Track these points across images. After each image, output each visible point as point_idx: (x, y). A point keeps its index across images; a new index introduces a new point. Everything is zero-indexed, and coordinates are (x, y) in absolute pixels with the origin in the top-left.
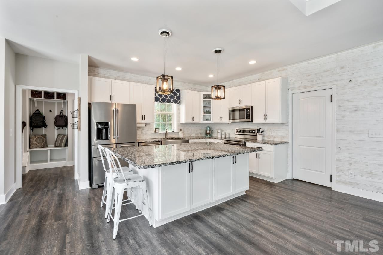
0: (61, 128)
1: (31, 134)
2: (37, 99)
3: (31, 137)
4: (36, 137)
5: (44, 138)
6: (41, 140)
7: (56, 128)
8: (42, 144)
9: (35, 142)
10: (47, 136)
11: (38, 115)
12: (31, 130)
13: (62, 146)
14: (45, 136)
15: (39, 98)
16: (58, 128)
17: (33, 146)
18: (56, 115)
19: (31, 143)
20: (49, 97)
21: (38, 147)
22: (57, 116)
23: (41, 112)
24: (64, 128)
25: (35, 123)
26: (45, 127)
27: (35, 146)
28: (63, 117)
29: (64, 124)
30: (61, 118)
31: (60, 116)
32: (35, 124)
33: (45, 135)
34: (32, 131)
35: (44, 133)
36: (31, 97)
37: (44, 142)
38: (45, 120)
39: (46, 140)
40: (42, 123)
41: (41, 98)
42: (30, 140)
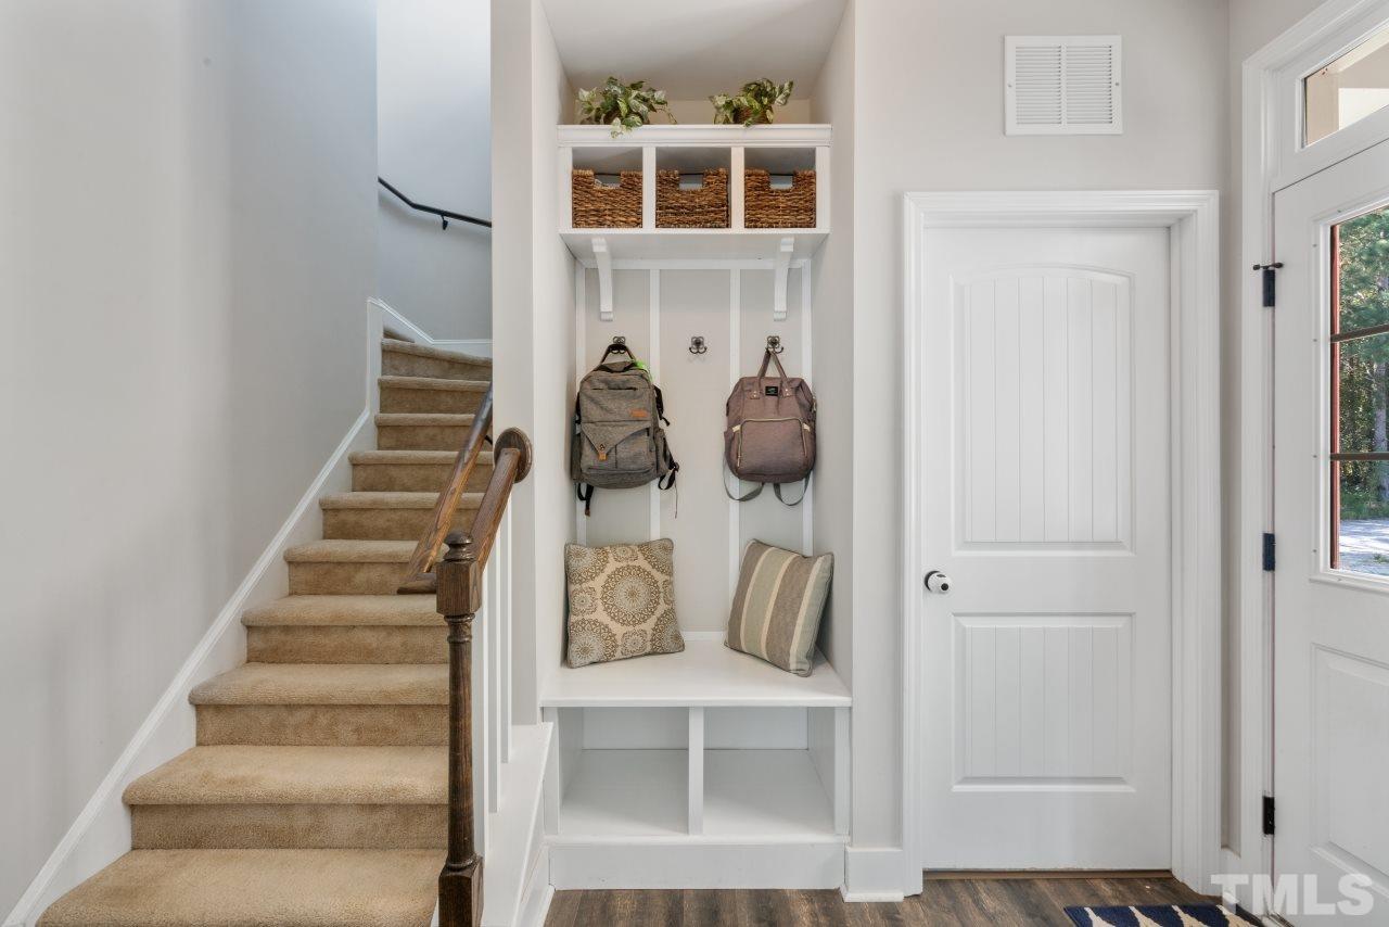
0: (768, 491)
1: (582, 535)
2: (610, 241)
3: (573, 562)
4: (611, 566)
5: (660, 577)
6: (642, 589)
7: (737, 487)
8: (649, 625)
9: (601, 616)
10: (678, 557)
11: (619, 378)
12: (582, 505)
13: (793, 666)
14: (660, 554)
15: (627, 224)
16: (749, 487)
17: (585, 651)
18: (734, 380)
19: (573, 619)
20: (691, 211)
21: (618, 655)
22: (743, 386)
23: (639, 359)
24: (784, 489)
25: (602, 447)
26: (665, 483)
27: (597, 651)
28: (787, 391)
29: (799, 456)
30: (772, 400)
31: (765, 384)
32: (603, 456)
33: (667, 546)
34: (587, 512)
35: (655, 534)
36: (576, 224)
37: (658, 613)
38: (662, 424)
39: (672, 592)
40: (643, 444)
41: (639, 224)
42: (572, 588)
